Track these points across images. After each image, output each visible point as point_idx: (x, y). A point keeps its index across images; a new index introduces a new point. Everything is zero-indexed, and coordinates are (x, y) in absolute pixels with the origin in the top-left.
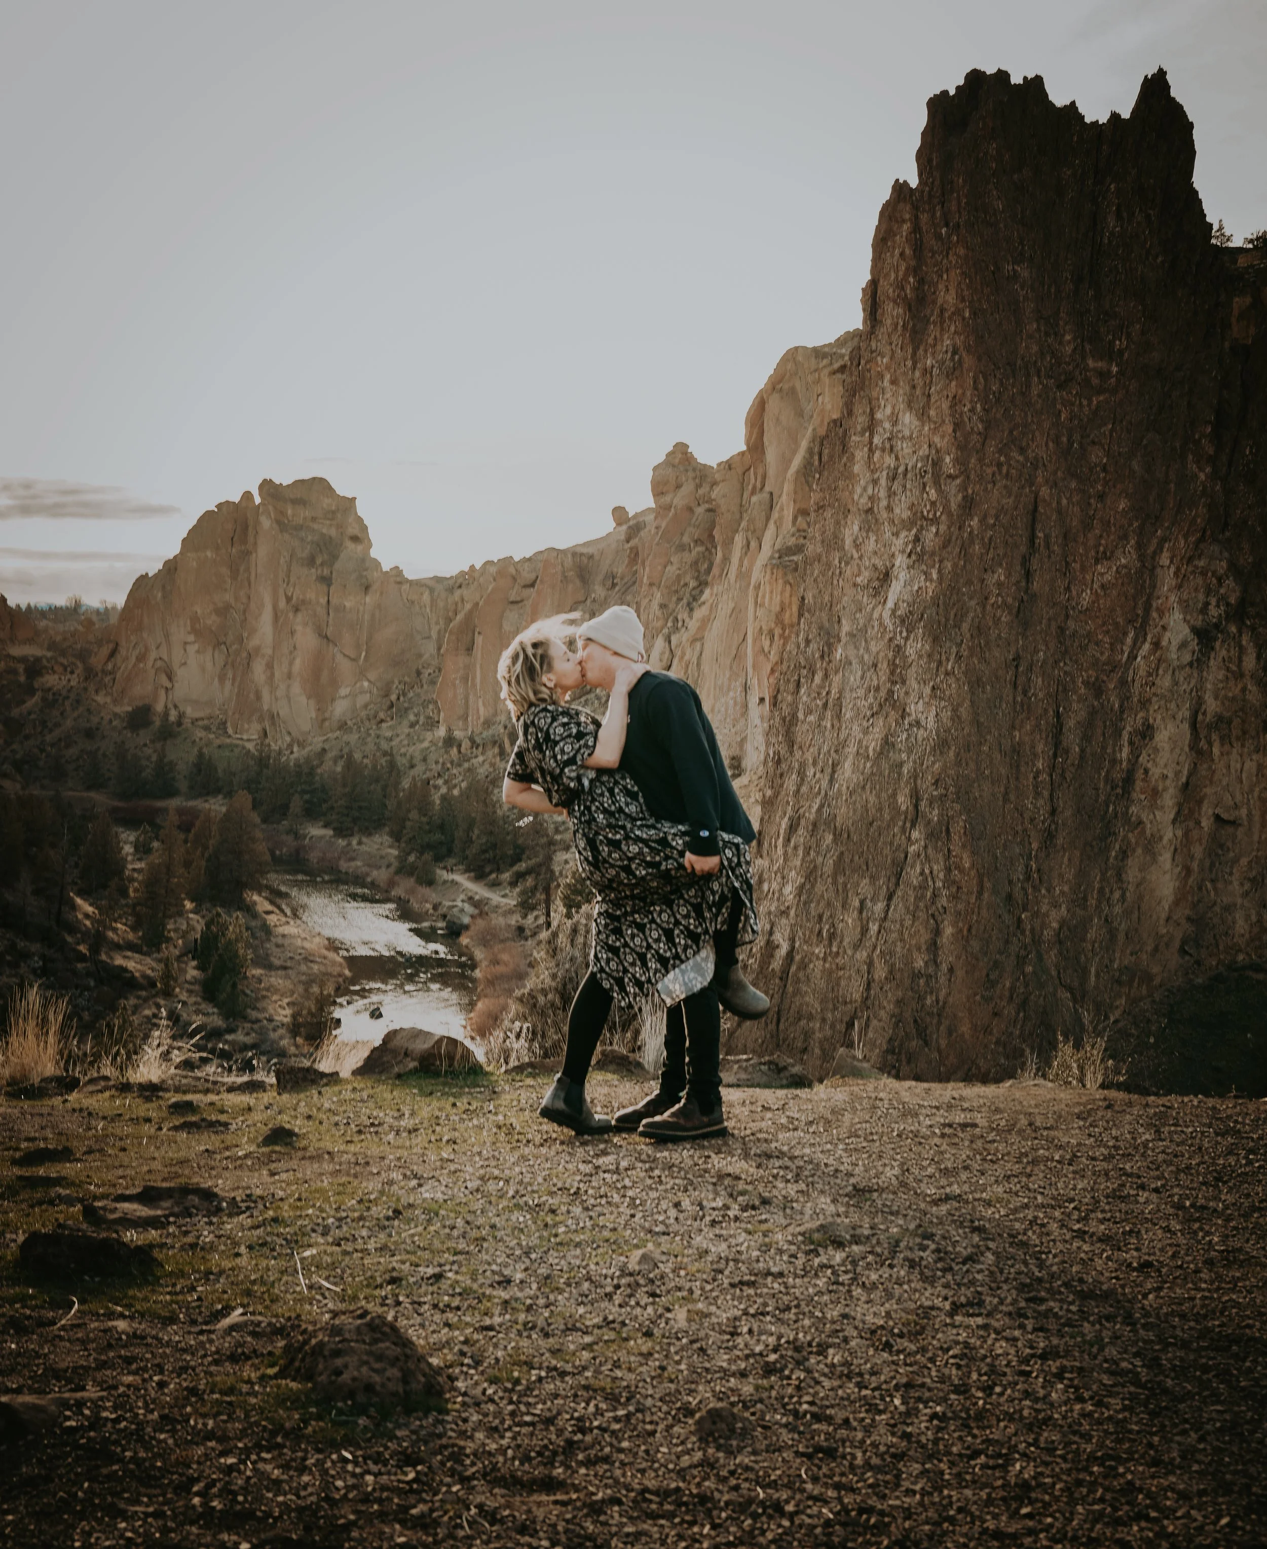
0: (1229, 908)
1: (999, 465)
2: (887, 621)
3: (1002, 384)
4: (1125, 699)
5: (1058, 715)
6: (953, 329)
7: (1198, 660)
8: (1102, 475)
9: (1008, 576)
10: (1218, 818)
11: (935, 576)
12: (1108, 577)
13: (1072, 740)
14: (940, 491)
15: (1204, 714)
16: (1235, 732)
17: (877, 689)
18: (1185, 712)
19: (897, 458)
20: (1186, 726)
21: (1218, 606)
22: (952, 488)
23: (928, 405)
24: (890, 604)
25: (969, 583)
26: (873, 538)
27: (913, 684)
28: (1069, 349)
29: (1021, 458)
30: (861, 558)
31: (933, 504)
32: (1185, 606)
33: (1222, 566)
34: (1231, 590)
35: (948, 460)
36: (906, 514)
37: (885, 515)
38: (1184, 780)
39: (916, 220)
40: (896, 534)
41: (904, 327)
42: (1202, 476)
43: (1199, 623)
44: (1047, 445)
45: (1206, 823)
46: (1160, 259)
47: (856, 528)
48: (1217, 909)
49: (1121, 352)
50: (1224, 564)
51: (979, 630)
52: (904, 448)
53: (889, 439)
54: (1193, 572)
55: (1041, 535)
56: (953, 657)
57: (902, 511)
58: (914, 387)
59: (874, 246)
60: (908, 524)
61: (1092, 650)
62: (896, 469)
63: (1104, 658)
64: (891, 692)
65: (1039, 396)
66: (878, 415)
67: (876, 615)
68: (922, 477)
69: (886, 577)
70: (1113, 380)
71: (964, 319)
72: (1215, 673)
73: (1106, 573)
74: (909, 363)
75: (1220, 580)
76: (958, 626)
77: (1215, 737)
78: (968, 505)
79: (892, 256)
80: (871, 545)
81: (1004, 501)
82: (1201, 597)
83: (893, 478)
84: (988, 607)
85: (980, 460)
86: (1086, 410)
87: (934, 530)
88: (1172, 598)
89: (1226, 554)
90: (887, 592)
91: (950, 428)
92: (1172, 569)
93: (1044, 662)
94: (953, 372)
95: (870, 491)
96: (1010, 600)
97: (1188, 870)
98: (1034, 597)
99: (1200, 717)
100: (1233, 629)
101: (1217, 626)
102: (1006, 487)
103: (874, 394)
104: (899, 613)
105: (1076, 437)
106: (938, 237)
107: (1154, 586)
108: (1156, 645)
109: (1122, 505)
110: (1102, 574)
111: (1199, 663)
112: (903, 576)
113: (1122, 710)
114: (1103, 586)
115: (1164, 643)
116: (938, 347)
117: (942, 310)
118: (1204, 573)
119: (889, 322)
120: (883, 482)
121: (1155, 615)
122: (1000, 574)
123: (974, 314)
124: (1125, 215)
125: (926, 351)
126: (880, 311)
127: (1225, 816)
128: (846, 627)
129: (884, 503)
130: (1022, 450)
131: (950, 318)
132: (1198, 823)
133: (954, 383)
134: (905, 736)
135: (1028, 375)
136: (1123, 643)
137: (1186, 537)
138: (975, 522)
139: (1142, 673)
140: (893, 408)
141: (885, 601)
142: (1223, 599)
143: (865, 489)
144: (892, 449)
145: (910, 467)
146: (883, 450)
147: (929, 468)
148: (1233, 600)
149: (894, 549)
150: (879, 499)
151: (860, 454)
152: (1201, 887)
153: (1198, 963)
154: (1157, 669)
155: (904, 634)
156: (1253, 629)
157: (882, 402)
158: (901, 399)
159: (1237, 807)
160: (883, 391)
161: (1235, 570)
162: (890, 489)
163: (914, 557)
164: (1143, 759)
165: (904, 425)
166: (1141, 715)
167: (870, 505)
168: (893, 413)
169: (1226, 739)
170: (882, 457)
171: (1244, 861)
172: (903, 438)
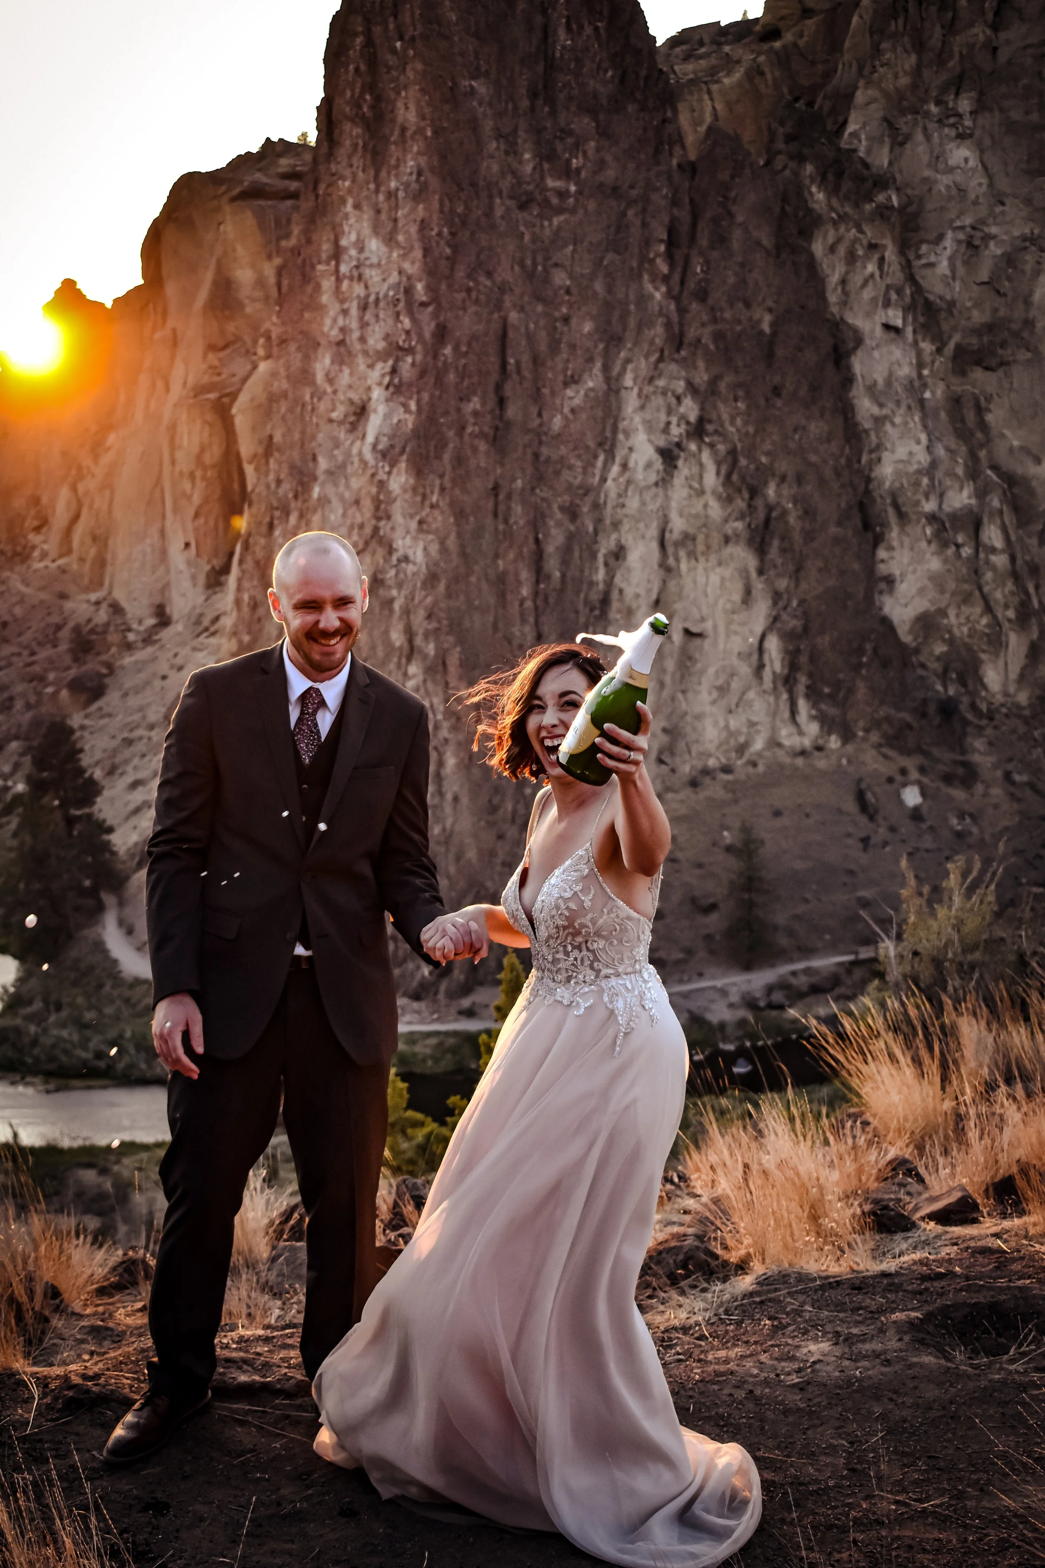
0: (699, 717)
1: (469, 290)
2: (368, 456)
3: (467, 207)
4: (599, 521)
5: (537, 541)
6: (415, 149)
7: (663, 479)
8: (567, 298)
9: (483, 404)
10: (687, 632)
11: (413, 406)
12: (577, 401)
13: (553, 566)
14: (414, 320)
15: (671, 531)
16: (700, 548)
17: (361, 526)
18: (653, 531)
19: (366, 287)
20: (655, 546)
21: (679, 425)
22: (425, 316)
23: (395, 230)
25: (446, 413)
26: (346, 372)
27: (398, 518)
28: (528, 168)
29: (488, 283)
30: (335, 392)
31: (408, 333)
32: (649, 426)
33: (680, 386)
34: (690, 408)
35: (420, 287)
36: (381, 345)
37: (358, 346)
38: (654, 596)
39: (368, 33)
40: (371, 366)
41: (365, 147)
42: (658, 296)
43: (662, 442)
44: (512, 268)
45: (678, 638)
46: (610, 74)
47: (327, 361)
48: (688, 718)
49: (578, 171)
50: (682, 383)
51: (459, 460)
52: (373, 275)
53: (357, 267)
54: (655, 393)
55: (512, 361)
56: (437, 490)
57: (376, 342)
58: (378, 212)
59: (326, 61)
60: (382, 356)
61: (566, 475)
62: (368, 296)
63: (577, 482)
64: (376, 529)
65: (503, 217)
66: (344, 242)
67: (355, 451)
68: (395, 306)
69: (361, 411)
70: (571, 200)
71: (426, 138)
72: (679, 491)
73: (575, 397)
74: (372, 186)
75: (679, 399)
76: (439, 457)
77: (682, 553)
78: (441, 334)
79: (347, 72)
80: (345, 378)
81: (476, 327)
82: (663, 417)
83: (363, 307)
84: (466, 438)
85: (450, 286)
86: (547, 232)
87: (409, 359)
88: (637, 419)
89: (684, 373)
90: (365, 426)
91: (418, 253)
92: (636, 390)
93: (523, 489)
94: (419, 195)
95: (341, 322)
96: (486, 429)
97: (661, 684)
98: (508, 424)
99: (667, 535)
100: (693, 447)
101: (678, 445)
102: (476, 313)
103: (338, 220)
104: (380, 447)
105: (539, 259)
106: (394, 51)
107: (619, 409)
108: (625, 466)
109: (588, 327)
110: (571, 398)
111: (664, 481)
112: (382, 409)
113: (596, 532)
114: (573, 411)
115: (631, 464)
116: (402, 169)
117: (403, 129)
118: (664, 393)
119: (348, 143)
120: (354, 311)
121: (621, 437)
122: (475, 403)
123: (436, 132)
124: (574, 27)
125: (389, 173)
126: (337, 131)
127: (694, 629)
128: (323, 463)
129: (356, 335)
130: (489, 274)
131: (412, 138)
132: (669, 638)
133: (421, 206)
134: (392, 572)
135: (491, 197)
136: (593, 466)
137: (647, 357)
138: (448, 351)
139: (613, 495)
140: (358, 234)
141: (364, 436)
142: (683, 418)
143: (335, 321)
144: (360, 277)
145: (381, 296)
146: (351, 279)
147: (401, 296)
148: (693, 417)
149: (369, 382)
150: (351, 330)
151: (327, 284)
152: (673, 699)
153: (673, 771)
154: (626, 490)
155: (387, 469)
156: (712, 446)
157: (346, 228)
158: (365, 224)
159: (703, 619)
160: (346, 216)
161: (692, 388)
162: (361, 319)
163: (391, 389)
164: (618, 580)
165: (371, 252)
166: (614, 536)
167: (341, 337)
168: (358, 240)
169: (692, 555)
170: (350, 287)
171: (711, 671)
172: (371, 266)
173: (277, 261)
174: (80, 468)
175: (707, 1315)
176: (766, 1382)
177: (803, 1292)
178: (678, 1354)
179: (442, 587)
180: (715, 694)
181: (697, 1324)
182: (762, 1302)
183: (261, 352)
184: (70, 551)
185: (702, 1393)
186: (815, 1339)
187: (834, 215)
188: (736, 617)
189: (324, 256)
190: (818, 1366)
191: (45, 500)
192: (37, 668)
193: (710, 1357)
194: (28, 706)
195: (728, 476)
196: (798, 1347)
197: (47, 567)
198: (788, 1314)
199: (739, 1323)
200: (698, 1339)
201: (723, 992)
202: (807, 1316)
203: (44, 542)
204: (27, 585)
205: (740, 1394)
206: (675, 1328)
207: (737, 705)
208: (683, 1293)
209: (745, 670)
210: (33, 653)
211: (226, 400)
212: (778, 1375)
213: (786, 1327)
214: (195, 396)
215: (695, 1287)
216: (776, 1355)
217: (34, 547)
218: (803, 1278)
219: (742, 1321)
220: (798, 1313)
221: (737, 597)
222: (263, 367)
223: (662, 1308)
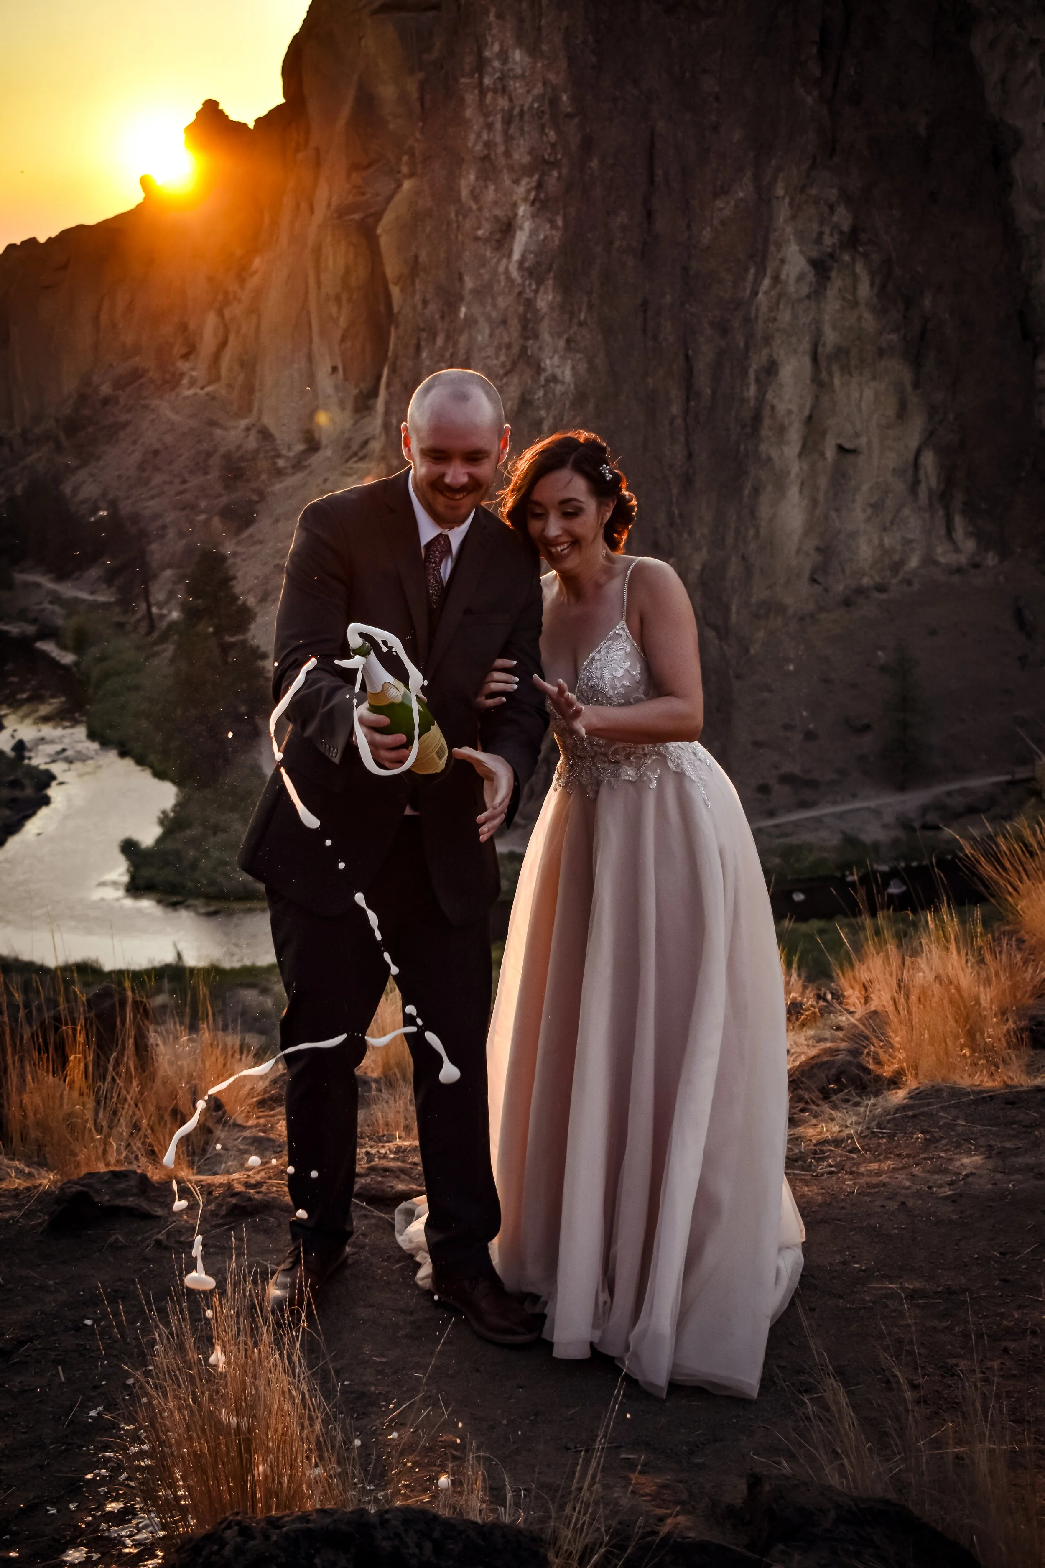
1: (615, 100)
2: (515, 274)
3: (612, 13)
4: (750, 336)
5: (687, 358)
7: (816, 291)
8: (716, 105)
9: (631, 218)
10: (841, 448)
11: (560, 223)
12: (727, 212)
13: (703, 382)
14: (559, 132)
15: (824, 345)
16: (854, 361)
17: (509, 346)
18: (805, 345)
19: (511, 100)
20: (807, 360)
21: (832, 235)
22: (571, 128)
23: (539, 39)
24: (516, 256)
25: (593, 228)
26: (492, 188)
27: (546, 337)
29: (635, 92)
30: (480, 209)
31: (553, 146)
32: (801, 237)
33: (833, 194)
34: (843, 217)
35: (565, 98)
36: (526, 159)
37: (502, 161)
38: (807, 413)
40: (517, 182)
42: (810, 100)
43: (814, 254)
44: (660, 75)
45: (830, 454)
47: (472, 177)
48: (842, 537)
50: (835, 191)
51: (607, 277)
52: (517, 87)
53: (501, 79)
54: (807, 202)
55: (659, 172)
56: (584, 307)
57: (521, 156)
58: (522, 20)
60: (528, 171)
61: (716, 289)
62: (512, 109)
63: (728, 296)
64: (524, 349)
65: (649, 23)
66: (487, 54)
67: (501, 269)
68: (540, 118)
69: (507, 228)
72: (832, 304)
73: (724, 207)
75: (832, 208)
76: (586, 274)
77: (835, 368)
78: (587, 145)
80: (491, 193)
81: (623, 139)
82: (815, 226)
83: (508, 121)
84: (614, 253)
85: (596, 96)
86: (695, 36)
87: (555, 174)
88: (789, 230)
89: (837, 181)
90: (511, 244)
91: (563, 64)
92: (787, 200)
93: (672, 305)
95: (485, 136)
96: (634, 243)
97: (814, 502)
98: (657, 238)
99: (820, 349)
100: (847, 258)
101: (832, 256)
102: (623, 124)
103: (480, 30)
104: (527, 265)
105: (688, 65)
107: (771, 219)
108: (776, 279)
109: (737, 135)
110: (721, 209)
111: (817, 293)
112: (527, 225)
113: (747, 347)
114: (723, 223)
115: (783, 277)
118: (817, 202)
120: (498, 125)
121: (772, 248)
122: (622, 218)
127: (848, 445)
128: (469, 283)
129: (501, 149)
130: (636, 83)
132: (822, 455)
133: (565, 14)
134: (541, 393)
136: (744, 279)
137: (798, 164)
138: (595, 163)
139: (764, 308)
140: (501, 45)
141: (510, 255)
142: (836, 227)
143: (479, 135)
144: (504, 90)
145: (525, 108)
146: (495, 91)
147: (546, 108)
148: (846, 228)
149: (515, 198)
150: (495, 144)
151: (471, 98)
152: (826, 517)
153: (826, 590)
154: (778, 304)
155: (534, 287)
156: (865, 255)
157: (489, 39)
158: (509, 34)
159: (857, 435)
160: (489, 26)
161: (845, 196)
162: (505, 133)
163: (537, 205)
164: (769, 396)
165: (515, 63)
166: (765, 351)
167: (486, 152)
168: (501, 50)
169: (846, 369)
170: (494, 99)
171: (865, 487)
172: (515, 77)
173: (420, 75)
174: (226, 293)
175: (860, 1129)
176: (918, 1194)
177: (955, 1106)
178: (831, 1166)
179: (591, 407)
180: (869, 511)
181: (850, 1137)
182: (914, 1116)
183: (405, 169)
184: (218, 378)
185: (854, 1205)
186: (968, 1153)
187: (993, 10)
188: (890, 432)
189: (467, 68)
190: (970, 1179)
191: (192, 326)
192: (187, 496)
193: (862, 1170)
194: (181, 535)
195: (883, 286)
196: (951, 1160)
197: (195, 394)
198: (940, 1128)
199: (891, 1137)
200: (850, 1151)
201: (876, 813)
202: (960, 1129)
203: (193, 369)
204: (177, 413)
205: (893, 1206)
206: (826, 1142)
207: (892, 523)
208: (835, 1107)
209: (900, 486)
210: (184, 482)
211: (370, 220)
212: (930, 1188)
213: (938, 1141)
214: (339, 217)
215: (847, 1101)
216: (928, 1168)
217: (182, 375)
218: (957, 1092)
219: (894, 1135)
220: (951, 1126)
221: (891, 412)
222: (407, 185)
223: (814, 1121)
